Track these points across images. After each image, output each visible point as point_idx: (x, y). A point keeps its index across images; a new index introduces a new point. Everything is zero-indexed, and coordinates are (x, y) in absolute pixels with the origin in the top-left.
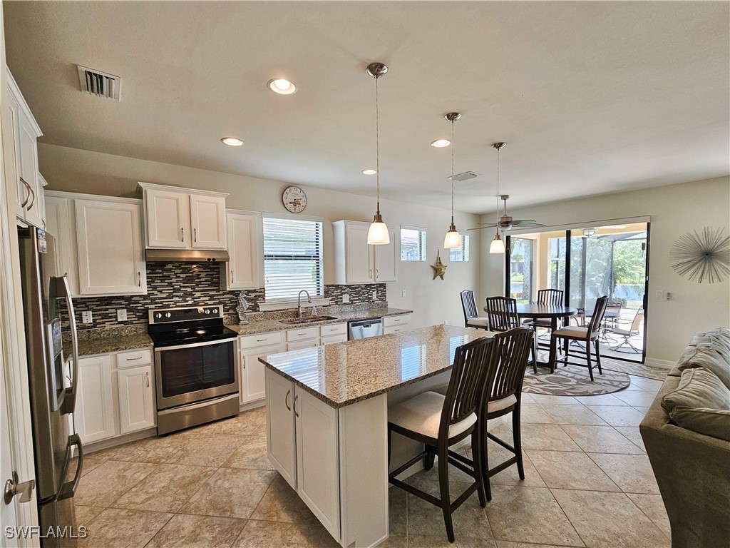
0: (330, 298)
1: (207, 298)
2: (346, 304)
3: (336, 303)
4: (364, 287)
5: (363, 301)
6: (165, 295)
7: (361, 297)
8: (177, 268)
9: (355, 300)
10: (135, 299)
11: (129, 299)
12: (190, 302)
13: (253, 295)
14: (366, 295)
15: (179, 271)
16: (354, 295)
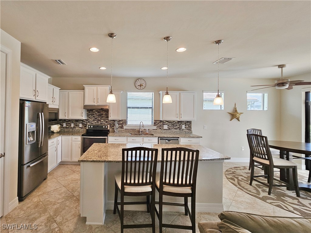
0: (157, 126)
1: (105, 122)
2: (166, 130)
3: (160, 129)
4: (177, 122)
5: (176, 129)
6: (92, 120)
7: (175, 127)
8: (96, 111)
9: (171, 128)
10: (84, 121)
11: (82, 120)
12: (99, 123)
13: (121, 122)
14: (178, 126)
15: (97, 112)
16: (170, 126)
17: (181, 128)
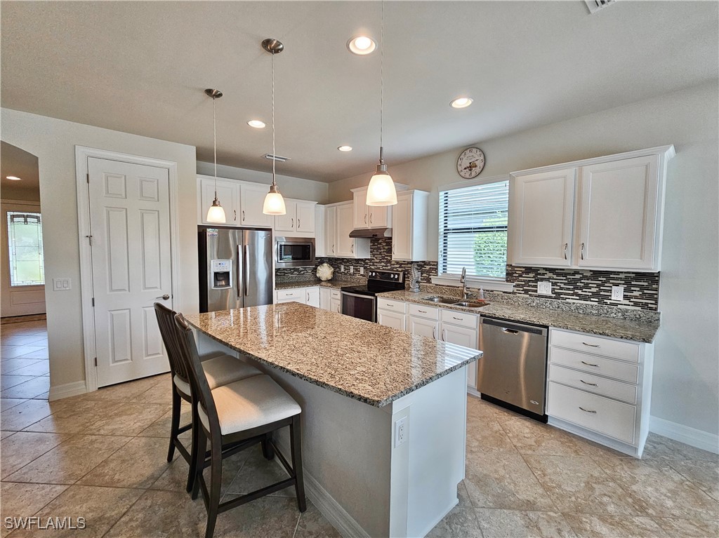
0: (514, 284)
1: (398, 266)
2: (546, 297)
3: (526, 292)
4: (589, 274)
5: (585, 298)
6: (378, 261)
7: (580, 292)
8: (384, 242)
9: (565, 294)
10: (367, 261)
11: (364, 260)
12: (389, 267)
13: (428, 267)
14: (594, 290)
15: (384, 244)
16: (562, 286)
17: (608, 297)
